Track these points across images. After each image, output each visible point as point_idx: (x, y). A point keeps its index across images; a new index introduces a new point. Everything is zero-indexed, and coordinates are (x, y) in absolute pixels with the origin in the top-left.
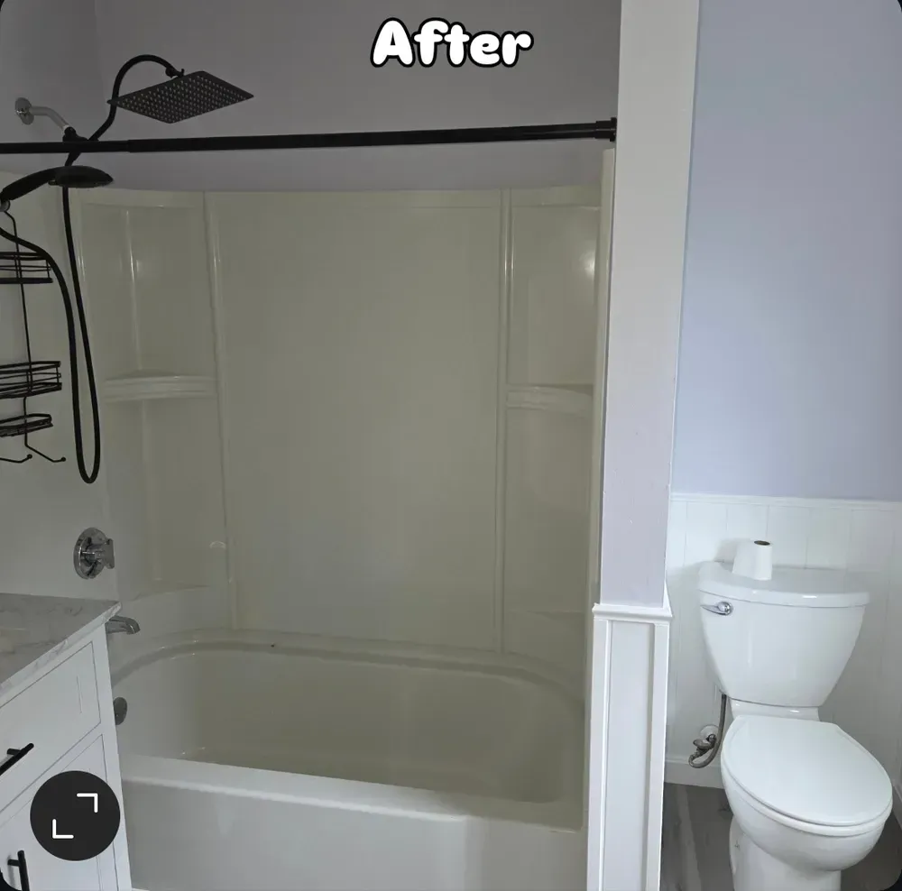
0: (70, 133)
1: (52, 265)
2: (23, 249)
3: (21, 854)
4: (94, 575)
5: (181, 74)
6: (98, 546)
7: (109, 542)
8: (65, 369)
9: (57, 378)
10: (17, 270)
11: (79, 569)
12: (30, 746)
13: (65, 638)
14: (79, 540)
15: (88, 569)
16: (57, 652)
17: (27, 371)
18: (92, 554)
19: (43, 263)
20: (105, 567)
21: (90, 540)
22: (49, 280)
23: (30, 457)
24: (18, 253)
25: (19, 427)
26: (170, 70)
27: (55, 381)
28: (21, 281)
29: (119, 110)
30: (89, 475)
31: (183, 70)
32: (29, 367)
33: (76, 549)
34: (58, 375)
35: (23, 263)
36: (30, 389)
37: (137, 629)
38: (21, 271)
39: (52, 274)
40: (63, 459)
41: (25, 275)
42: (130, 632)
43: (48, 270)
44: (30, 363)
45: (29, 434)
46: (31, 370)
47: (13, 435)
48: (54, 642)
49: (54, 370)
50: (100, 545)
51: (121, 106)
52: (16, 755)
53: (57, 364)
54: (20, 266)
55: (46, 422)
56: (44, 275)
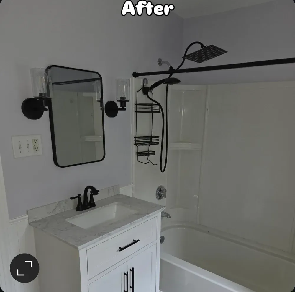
0: (171, 68)
1: (161, 108)
2: (154, 103)
3: (133, 268)
4: (160, 199)
5: (205, 47)
6: (162, 191)
7: (165, 190)
8: (160, 139)
9: (158, 141)
10: (152, 109)
11: (157, 197)
12: (139, 240)
13: (150, 213)
14: (158, 188)
15: (159, 197)
16: (148, 217)
17: (150, 138)
18: (161, 193)
19: (159, 107)
20: (164, 198)
21: (161, 189)
22: (159, 112)
23: (148, 162)
24: (153, 104)
25: (147, 154)
26: (202, 46)
27: (157, 142)
28: (152, 112)
29: (185, 60)
30: (163, 170)
31: (206, 45)
32: (151, 137)
33: (157, 191)
34: (158, 140)
35: (154, 107)
36: (151, 143)
37: (170, 217)
38: (153, 109)
39: (161, 111)
40: (157, 164)
41: (154, 110)
42: (168, 217)
43: (159, 109)
44: (152, 136)
45: (149, 156)
46: (152, 138)
47: (145, 156)
48: (148, 214)
49: (157, 139)
50: (163, 191)
51: (186, 58)
52: (135, 242)
53: (158, 137)
54: (153, 108)
55: (153, 153)
56: (158, 111)
